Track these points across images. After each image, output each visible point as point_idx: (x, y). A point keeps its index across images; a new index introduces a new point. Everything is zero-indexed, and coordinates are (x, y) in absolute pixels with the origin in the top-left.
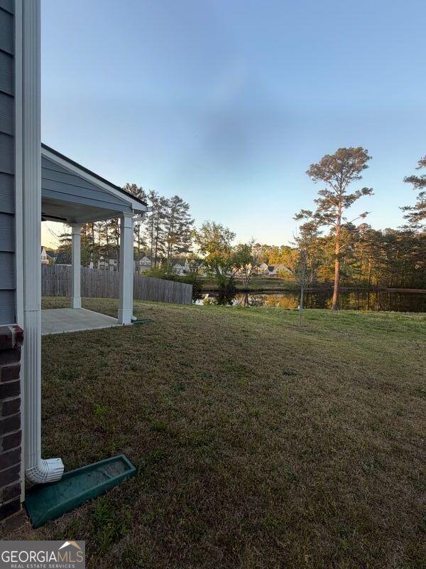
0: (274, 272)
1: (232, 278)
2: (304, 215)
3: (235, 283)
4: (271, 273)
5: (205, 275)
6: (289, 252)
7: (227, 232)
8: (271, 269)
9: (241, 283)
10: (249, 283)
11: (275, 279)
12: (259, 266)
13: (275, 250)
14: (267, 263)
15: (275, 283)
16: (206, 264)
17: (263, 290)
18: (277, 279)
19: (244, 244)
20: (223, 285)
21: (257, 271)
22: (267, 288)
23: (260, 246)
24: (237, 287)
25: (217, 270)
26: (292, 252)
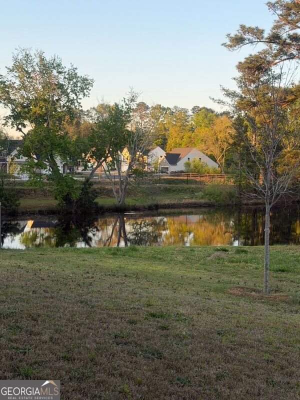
0: (180, 166)
1: (88, 183)
2: (247, 36)
3: (96, 194)
4: (172, 168)
5: (25, 177)
6: (211, 122)
7: (72, 76)
8: (173, 159)
9: (109, 193)
10: (128, 193)
11: (182, 181)
12: (146, 152)
13: (179, 116)
14: (163, 146)
15: (184, 191)
16: (26, 152)
17: (157, 207)
18: (187, 182)
19: (112, 104)
20: (67, 199)
21: (143, 164)
22: (167, 202)
23: (147, 108)
24: (101, 201)
25: (54, 165)
26: (217, 121)
